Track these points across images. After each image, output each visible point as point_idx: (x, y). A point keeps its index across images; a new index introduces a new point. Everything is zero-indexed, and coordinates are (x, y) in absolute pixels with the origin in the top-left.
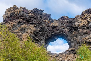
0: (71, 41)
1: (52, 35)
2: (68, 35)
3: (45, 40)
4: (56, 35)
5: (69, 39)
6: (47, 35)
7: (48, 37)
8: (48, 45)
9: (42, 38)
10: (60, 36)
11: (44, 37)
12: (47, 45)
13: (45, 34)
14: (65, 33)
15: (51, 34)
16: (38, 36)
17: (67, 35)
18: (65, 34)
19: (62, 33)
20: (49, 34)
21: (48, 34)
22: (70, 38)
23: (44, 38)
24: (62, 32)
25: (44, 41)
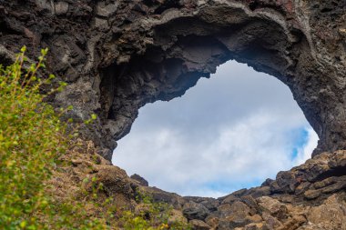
0: (330, 81)
1: (157, 28)
2: (307, 29)
3: (92, 73)
4: (199, 32)
5: (315, 69)
6: (116, 29)
7: (123, 50)
8: (122, 120)
9: (65, 59)
11: (83, 46)
13: (99, 23)
14: (279, 9)
15: (148, 22)
16: (28, 32)
17: (299, 34)
18: (282, 23)
19: (249, 12)
20: (135, 25)
21: (127, 22)
22: (321, 56)
23: (84, 61)
24: (252, 8)
25: (88, 86)
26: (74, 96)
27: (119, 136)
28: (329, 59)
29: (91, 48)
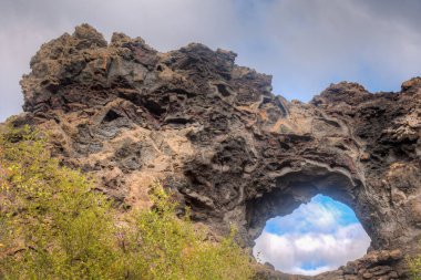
0: (376, 209)
1: (278, 178)
2: (363, 179)
3: (242, 204)
4: (301, 180)
5: (368, 202)
6: (256, 179)
7: (259, 190)
8: (257, 230)
9: (227, 197)
10: (320, 187)
11: (237, 189)
12: (252, 232)
13: (246, 176)
14: (347, 168)
15: (273, 175)
16: (208, 183)
17: (359, 182)
18: (349, 175)
19: (330, 170)
20: (266, 177)
21: (262, 175)
22: (372, 195)
23: (237, 197)
24: (332, 166)
25: (240, 212)
26: (232, 218)
27: (255, 237)
28: (376, 197)
29: (241, 190)
